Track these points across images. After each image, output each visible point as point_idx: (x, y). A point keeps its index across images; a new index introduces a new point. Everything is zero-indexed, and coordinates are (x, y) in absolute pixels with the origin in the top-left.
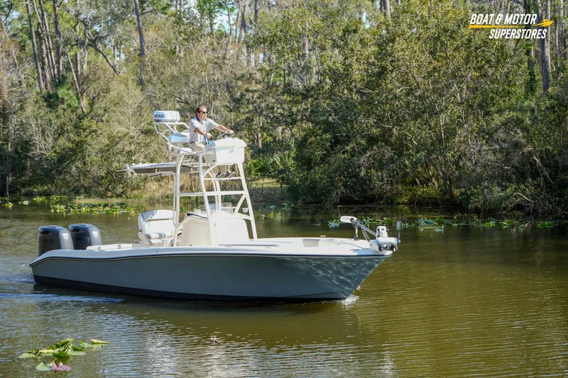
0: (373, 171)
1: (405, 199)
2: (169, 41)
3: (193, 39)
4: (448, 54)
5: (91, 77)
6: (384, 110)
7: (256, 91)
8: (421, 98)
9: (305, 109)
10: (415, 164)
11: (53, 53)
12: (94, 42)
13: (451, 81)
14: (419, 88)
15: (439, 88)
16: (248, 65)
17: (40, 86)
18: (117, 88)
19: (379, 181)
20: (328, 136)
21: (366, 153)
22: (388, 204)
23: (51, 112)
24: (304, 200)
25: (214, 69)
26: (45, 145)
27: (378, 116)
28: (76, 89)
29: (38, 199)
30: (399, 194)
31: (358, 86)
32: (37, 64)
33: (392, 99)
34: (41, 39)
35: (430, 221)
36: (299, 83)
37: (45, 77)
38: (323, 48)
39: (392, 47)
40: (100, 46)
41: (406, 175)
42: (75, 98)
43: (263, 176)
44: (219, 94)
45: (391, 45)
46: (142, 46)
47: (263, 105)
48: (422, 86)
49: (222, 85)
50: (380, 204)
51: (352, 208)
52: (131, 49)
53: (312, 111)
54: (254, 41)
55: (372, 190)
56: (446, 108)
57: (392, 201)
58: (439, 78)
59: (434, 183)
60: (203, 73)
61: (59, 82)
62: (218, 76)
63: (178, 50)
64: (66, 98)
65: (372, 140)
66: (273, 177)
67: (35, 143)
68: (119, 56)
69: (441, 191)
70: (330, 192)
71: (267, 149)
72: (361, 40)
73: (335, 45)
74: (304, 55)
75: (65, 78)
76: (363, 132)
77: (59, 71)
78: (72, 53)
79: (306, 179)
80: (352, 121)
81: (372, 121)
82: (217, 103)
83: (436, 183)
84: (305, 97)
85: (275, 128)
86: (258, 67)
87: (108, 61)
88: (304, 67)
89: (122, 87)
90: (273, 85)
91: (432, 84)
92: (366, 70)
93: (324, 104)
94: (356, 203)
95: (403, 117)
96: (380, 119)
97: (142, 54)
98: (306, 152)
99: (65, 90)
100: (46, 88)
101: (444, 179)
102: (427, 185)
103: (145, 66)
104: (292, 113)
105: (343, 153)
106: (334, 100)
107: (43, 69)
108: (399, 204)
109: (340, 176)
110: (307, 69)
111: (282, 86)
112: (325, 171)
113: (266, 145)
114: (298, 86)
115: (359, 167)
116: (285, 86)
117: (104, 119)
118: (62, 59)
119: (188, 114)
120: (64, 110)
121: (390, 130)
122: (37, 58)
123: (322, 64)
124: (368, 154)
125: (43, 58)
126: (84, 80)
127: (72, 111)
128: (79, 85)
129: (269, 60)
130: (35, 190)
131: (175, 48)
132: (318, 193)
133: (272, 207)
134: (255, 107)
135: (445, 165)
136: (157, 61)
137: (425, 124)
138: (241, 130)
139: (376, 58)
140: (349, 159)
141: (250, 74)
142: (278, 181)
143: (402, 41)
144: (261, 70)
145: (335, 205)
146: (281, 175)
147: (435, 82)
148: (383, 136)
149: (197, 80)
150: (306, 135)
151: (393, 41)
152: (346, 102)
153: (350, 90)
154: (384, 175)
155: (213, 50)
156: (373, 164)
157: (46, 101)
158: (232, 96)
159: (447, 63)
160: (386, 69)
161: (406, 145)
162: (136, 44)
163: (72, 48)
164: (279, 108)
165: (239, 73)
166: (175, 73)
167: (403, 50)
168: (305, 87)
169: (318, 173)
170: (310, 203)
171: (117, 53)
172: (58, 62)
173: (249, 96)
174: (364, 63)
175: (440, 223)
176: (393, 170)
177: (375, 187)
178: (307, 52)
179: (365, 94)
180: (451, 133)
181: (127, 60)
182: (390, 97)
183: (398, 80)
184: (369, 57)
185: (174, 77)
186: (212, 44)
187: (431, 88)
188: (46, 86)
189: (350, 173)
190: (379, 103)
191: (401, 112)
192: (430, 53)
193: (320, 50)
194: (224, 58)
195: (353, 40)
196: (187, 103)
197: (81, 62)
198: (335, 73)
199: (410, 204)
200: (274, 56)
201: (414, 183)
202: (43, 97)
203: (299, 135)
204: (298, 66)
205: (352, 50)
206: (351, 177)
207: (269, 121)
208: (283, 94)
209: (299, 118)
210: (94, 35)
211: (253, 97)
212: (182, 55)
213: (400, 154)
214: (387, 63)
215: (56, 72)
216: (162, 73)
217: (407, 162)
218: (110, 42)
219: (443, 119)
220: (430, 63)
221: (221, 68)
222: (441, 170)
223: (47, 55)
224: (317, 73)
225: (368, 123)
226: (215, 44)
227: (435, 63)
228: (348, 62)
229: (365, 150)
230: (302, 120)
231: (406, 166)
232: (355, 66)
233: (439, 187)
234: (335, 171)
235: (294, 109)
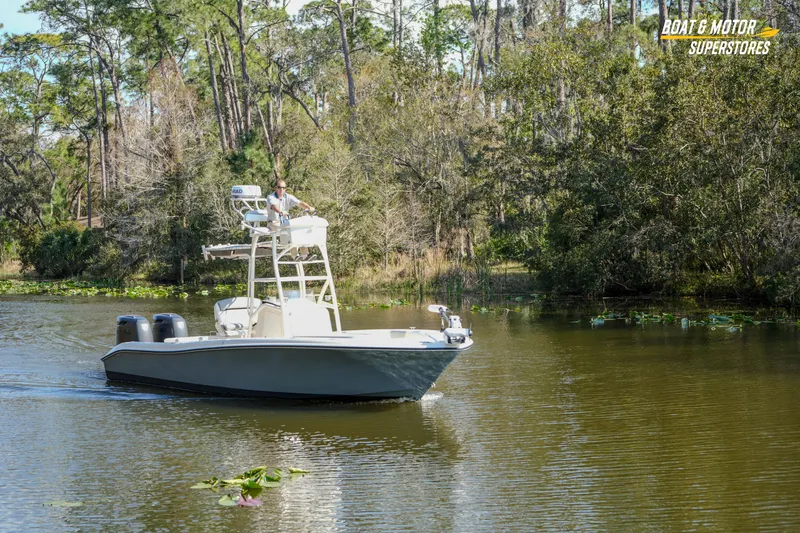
0: (649, 253)
1: (691, 289)
2: (385, 86)
3: (416, 84)
4: (748, 100)
5: (287, 132)
6: (664, 174)
7: (497, 149)
8: (712, 157)
9: (559, 173)
10: (703, 243)
11: (239, 103)
12: (291, 89)
13: (752, 135)
14: (710, 144)
15: (736, 144)
16: (487, 116)
17: (223, 145)
18: (319, 147)
19: (657, 265)
20: (591, 207)
21: (639, 229)
22: (669, 295)
23: (237, 177)
24: (559, 290)
25: (443, 121)
26: (229, 220)
27: (656, 181)
28: (269, 149)
29: (220, 288)
30: (683, 282)
31: (630, 142)
32: (219, 117)
33: (674, 159)
34: (224, 85)
35: (724, 317)
36: (553, 139)
37: (229, 133)
38: (583, 94)
39: (674, 91)
40: (298, 93)
41: (692, 258)
42: (267, 159)
43: (506, 259)
44: (450, 153)
45: (672, 88)
46: (351, 93)
47: (506, 168)
48: (713, 142)
49: (453, 142)
50: (658, 296)
51: (621, 301)
52: (338, 97)
53: (569, 175)
54: (494, 86)
55: (647, 277)
56: (746, 170)
57: (674, 291)
58: (737, 131)
59: (729, 269)
60: (429, 127)
61: (247, 139)
62: (448, 130)
63: (397, 97)
64: (255, 160)
65: (648, 213)
66: (519, 260)
67: (216, 217)
68: (322, 106)
69: (739, 278)
70: (593, 279)
71: (512, 224)
72: (633, 82)
73: (600, 90)
74: (559, 103)
75: (254, 134)
76: (636, 202)
77: (246, 125)
78: (263, 103)
79: (562, 263)
80: (622, 187)
81: (647, 187)
82: (447, 165)
83: (732, 268)
84: (560, 157)
85: (522, 197)
86: (500, 119)
87: (308, 113)
88: (559, 117)
89: (326, 146)
90: (519, 141)
91: (726, 139)
92: (640, 122)
93: (585, 166)
94: (627, 293)
95: (689, 182)
96: (658, 185)
97: (351, 102)
98: (563, 229)
99: (254, 149)
100: (230, 147)
101: (743, 262)
102: (720, 271)
103: (355, 118)
104: (544, 177)
105: (611, 229)
106: (596, 160)
107: (226, 122)
108: (683, 295)
109: (606, 258)
110: (563, 120)
111: (531, 143)
112: (587, 252)
113: (509, 218)
114: (552, 143)
115: (631, 248)
116: (534, 143)
117: (302, 186)
118: (251, 111)
119: (410, 179)
120: (253, 175)
121: (671, 199)
122: (220, 109)
123: (582, 114)
124: (643, 231)
125: (227, 109)
126: (278, 137)
127: (263, 176)
128: (272, 144)
129: (515, 110)
130: (217, 277)
131: (393, 96)
132: (577, 281)
133: (518, 299)
134: (496, 170)
135: (744, 244)
136: (370, 112)
137: (718, 191)
138: (479, 199)
139: (652, 106)
140: (617, 238)
141: (490, 128)
142: (526, 266)
143: (687, 83)
144: (504, 122)
145: (600, 296)
146: (529, 256)
147: (731, 136)
148: (662, 206)
149: (421, 135)
150: (562, 206)
151: (675, 83)
152: (613, 163)
153: (619, 147)
154: (664, 257)
155: (442, 97)
156: (649, 242)
157: (230, 163)
158: (465, 156)
159: (746, 112)
160: (666, 120)
161: (692, 219)
162: (344, 90)
163: (263, 96)
164: (526, 172)
165: (476, 126)
166: (393, 127)
167: (688, 95)
168: (560, 144)
169: (577, 255)
170: (567, 294)
171: (320, 102)
172: (245, 114)
173: (488, 155)
174: (637, 113)
175: (738, 321)
176: (676, 251)
177: (652, 273)
178: (563, 99)
179: (639, 152)
180: (751, 202)
181: (332, 111)
182: (672, 155)
183: (681, 134)
184: (643, 104)
185: (392, 132)
186: (440, 89)
187: (725, 143)
188: (230, 145)
189: (619, 255)
190: (657, 164)
191: (685, 176)
192: (725, 98)
193: (580, 97)
194: (456, 107)
195: (623, 83)
196: (408, 165)
197: (274, 113)
198: (598, 125)
199: (698, 295)
200: (520, 105)
201: (703, 268)
202: (227, 159)
203: (553, 206)
204: (552, 117)
205: (622, 96)
206: (620, 261)
207: (514, 188)
208: (532, 153)
209: (552, 184)
210: (290, 80)
211: (493, 158)
212: (402, 104)
213: (685, 231)
214: (667, 112)
215: (243, 127)
216: (377, 127)
217: (694, 240)
218: (311, 87)
219: (742, 184)
220: (725, 111)
221: (452, 120)
222: (739, 251)
223: (232, 106)
224: (576, 126)
225: (643, 191)
226: (445, 89)
227: (731, 112)
228: (615, 111)
229: (638, 226)
230: (556, 187)
231: (692, 246)
232: (626, 117)
233: (736, 273)
234: (600, 253)
235: (547, 173)
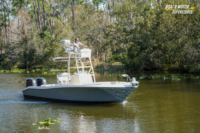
0: (155, 59)
1: (166, 69)
2: (83, 14)
3: (91, 13)
4: (182, 17)
5: (56, 27)
6: (159, 38)
7: (113, 31)
8: (172, 33)
9: (130, 37)
10: (170, 56)
11: (42, 19)
12: (57, 15)
13: (183, 27)
14: (171, 29)
15: (178, 29)
16: (111, 22)
17: (38, 30)
18: (65, 31)
19: (158, 63)
20: (139, 47)
21: (152, 53)
22: (160, 70)
23: (42, 39)
24: (131, 69)
25: (99, 24)
26: (40, 51)
27: (157, 39)
28: (51, 31)
29: (38, 70)
30: (164, 67)
31: (150, 29)
32: (37, 23)
33: (162, 33)
34: (38, 14)
35: (176, 76)
36: (129, 28)
37: (40, 27)
38: (137, 16)
39: (162, 15)
40: (59, 16)
41: (167, 60)
42: (50, 34)
43: (116, 61)
44: (101, 32)
45: (161, 14)
46: (73, 16)
47: (116, 36)
48: (172, 29)
49: (101, 29)
50: (158, 71)
51: (148, 72)
52: (70, 17)
53: (133, 38)
54: (113, 14)
55: (155, 66)
56: (181, 36)
57: (162, 70)
58: (179, 26)
59: (177, 63)
60: (95, 25)
61: (45, 29)
62: (100, 26)
63: (86, 17)
64: (47, 34)
65: (155, 48)
66: (120, 61)
67: (37, 50)
68: (65, 19)
69: (179, 66)
70: (140, 66)
71: (118, 52)
72: (151, 13)
73: (141, 15)
74: (130, 18)
75: (46, 27)
76: (151, 45)
77: (44, 25)
78: (49, 19)
79: (131, 62)
80: (148, 41)
81: (155, 41)
82: (100, 36)
83: (178, 63)
84: (131, 33)
85: (120, 44)
86: (114, 23)
87: (61, 21)
88: (130, 22)
89: (67, 30)
90: (119, 29)
91: (176, 28)
92: (153, 23)
93: (138, 35)
94: (149, 70)
95: (166, 40)
96: (158, 41)
97: (73, 19)
98: (131, 52)
99: (47, 32)
100: (40, 31)
101: (181, 61)
102: (174, 64)
103: (74, 23)
104: (126, 39)
105: (145, 53)
106: (141, 34)
107: (39, 24)
108: (164, 71)
109: (143, 61)
110: (131, 23)
111: (123, 29)
112: (138, 59)
113: (117, 50)
114: (128, 29)
115: (150, 58)
116: (124, 29)
117: (60, 41)
118: (46, 21)
119: (90, 40)
120: (46, 39)
121: (161, 44)
122: (37, 21)
123: (137, 21)
124: (153, 53)
125: (39, 21)
126: (53, 28)
127: (49, 39)
128: (52, 30)
129: (118, 20)
130: (37, 67)
131: (85, 17)
132: (136, 67)
133: (119, 72)
134: (113, 37)
135: (181, 56)
136: (79, 21)
137: (174, 42)
138: (109, 45)
139: (156, 19)
140: (147, 55)
141: (111, 25)
142: (121, 63)
143: (165, 13)
144: (115, 24)
145: (142, 71)
146: (123, 61)
147: (177, 27)
148: (158, 46)
149: (93, 27)
150: (131, 47)
151: (162, 13)
152: (145, 35)
153: (147, 30)
154: (159, 61)
155: (98, 17)
156: (155, 56)
157: (40, 35)
158: (105, 33)
159: (181, 21)
160: (159, 23)
161: (167, 50)
162: (71, 15)
163: (49, 17)
164: (121, 37)
165: (107, 25)
166: (85, 25)
167: (165, 16)
168: (131, 29)
169: (136, 60)
170: (133, 70)
171: (65, 18)
172: (44, 22)
173: (111, 33)
174: (151, 21)
175: (179, 77)
176: (163, 59)
177: (156, 65)
178: (131, 17)
179: (152, 32)
180: (183, 45)
181: (68, 21)
182: (161, 33)
183: (164, 27)
184: (153, 19)
185: (84, 27)
186: (98, 15)
187: (176, 29)
188: (40, 30)
189: (147, 60)
190: (157, 35)
191: (165, 38)
192: (175, 17)
193: (136, 17)
194: (102, 20)
195: (148, 13)
196: (89, 35)
197: (52, 22)
198: (141, 24)
199: (168, 71)
200: (120, 19)
201: (170, 63)
202: (39, 34)
203: (129, 47)
204: (128, 22)
205: (147, 16)
206: (147, 61)
207: (118, 42)
208: (123, 32)
209: (129, 40)
210: (56, 12)
211: (112, 33)
212: (87, 19)
213: (165, 53)
214: (160, 21)
215: (44, 26)
216: (81, 25)
217: (167, 56)
218: (62, 15)
219: (180, 40)
220: (175, 20)
221: (101, 23)
222: (179, 59)
223: (40, 20)
224: (135, 24)
225: (153, 42)
226: (99, 15)
227: (177, 21)
228: (146, 20)
229: (152, 52)
230: (130, 41)
231: (167, 57)
232: (149, 22)
233: (179, 64)
234: (142, 59)
235: (127, 38)
